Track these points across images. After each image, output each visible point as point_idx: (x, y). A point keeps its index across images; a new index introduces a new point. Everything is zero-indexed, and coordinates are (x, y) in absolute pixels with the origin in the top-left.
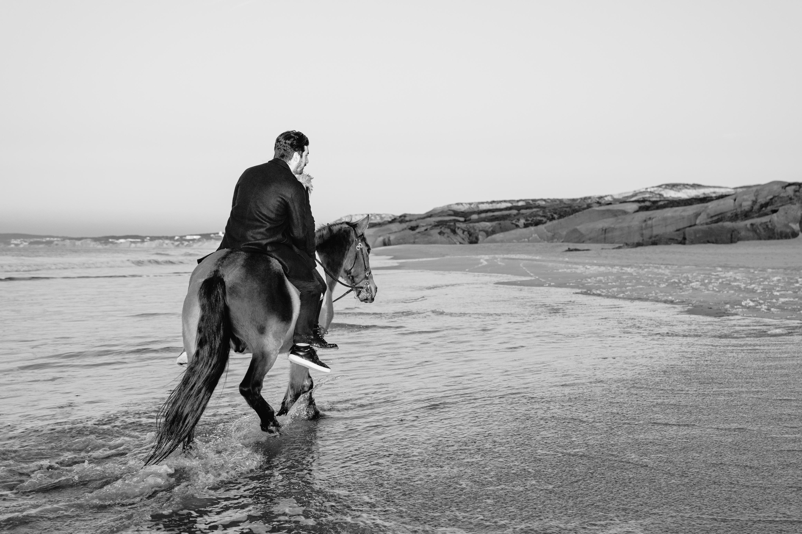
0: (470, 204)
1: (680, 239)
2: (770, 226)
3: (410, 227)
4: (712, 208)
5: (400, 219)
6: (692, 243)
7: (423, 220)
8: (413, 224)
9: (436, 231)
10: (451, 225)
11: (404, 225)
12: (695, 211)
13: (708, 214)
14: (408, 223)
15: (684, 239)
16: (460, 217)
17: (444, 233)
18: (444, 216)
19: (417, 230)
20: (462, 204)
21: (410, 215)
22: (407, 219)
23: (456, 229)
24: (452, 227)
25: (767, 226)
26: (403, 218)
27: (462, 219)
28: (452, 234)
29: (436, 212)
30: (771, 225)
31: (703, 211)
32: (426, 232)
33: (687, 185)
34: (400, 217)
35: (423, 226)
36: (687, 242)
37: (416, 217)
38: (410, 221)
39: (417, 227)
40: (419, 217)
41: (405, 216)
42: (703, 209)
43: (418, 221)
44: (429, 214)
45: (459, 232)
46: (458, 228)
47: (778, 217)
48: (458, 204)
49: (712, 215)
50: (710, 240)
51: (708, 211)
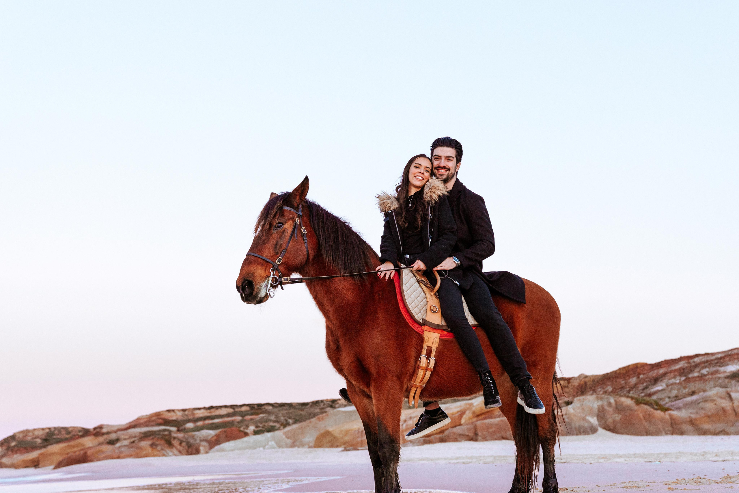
0: (184, 410)
1: (471, 435)
2: (567, 420)
3: (107, 441)
4: (477, 405)
5: (95, 432)
6: (485, 439)
7: (125, 432)
8: (113, 436)
9: (145, 444)
10: (166, 435)
11: (101, 439)
13: (474, 413)
14: (105, 437)
15: (476, 434)
16: (172, 426)
17: (157, 445)
18: (152, 426)
19: (118, 445)
20: (173, 411)
21: (108, 426)
22: (104, 430)
23: (172, 439)
24: (167, 437)
26: (98, 430)
27: (174, 429)
28: (167, 446)
29: (142, 421)
31: (468, 409)
32: (134, 444)
34: (95, 429)
35: (125, 439)
37: (115, 429)
38: (108, 433)
39: (118, 440)
40: (120, 427)
41: (101, 427)
43: (120, 433)
44: (133, 424)
45: (175, 443)
46: (175, 438)
48: (169, 411)
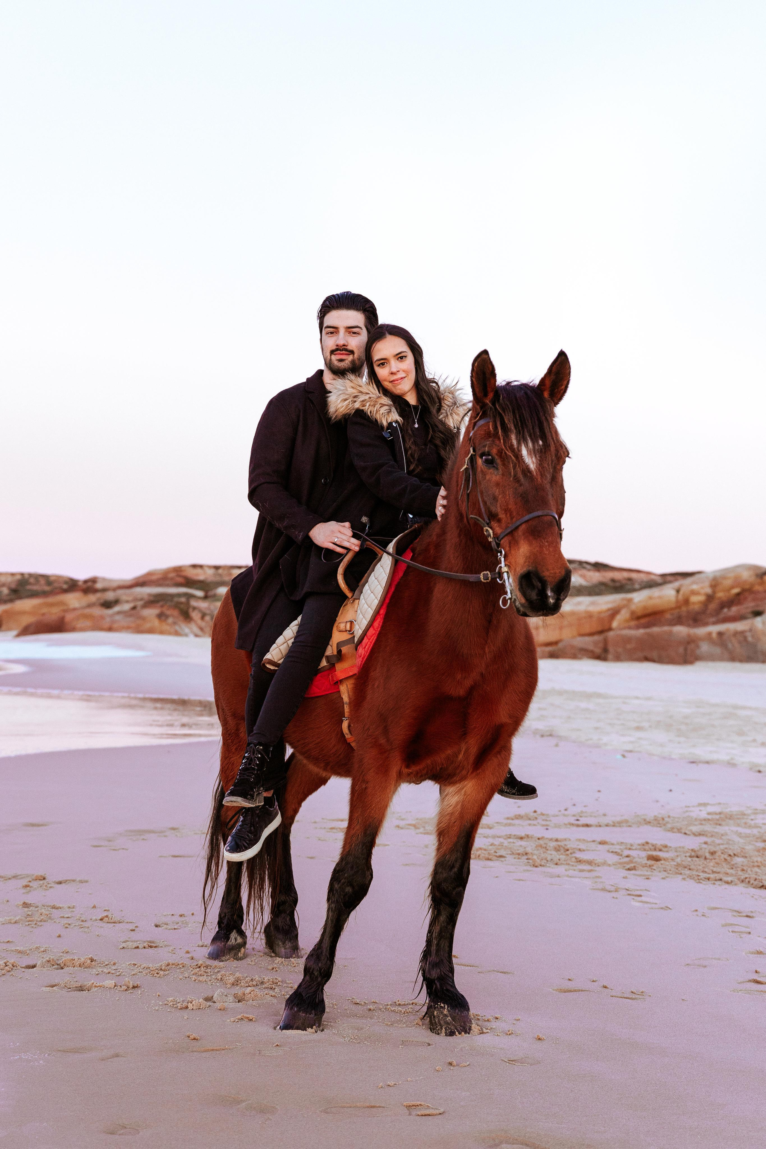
0: (217, 568)
1: (598, 651)
2: (750, 639)
3: (102, 601)
4: (640, 602)
5: (85, 586)
6: (618, 658)
7: (128, 591)
8: (110, 596)
9: (151, 612)
10: (182, 603)
11: (92, 598)
12: (610, 606)
13: (633, 613)
14: (98, 595)
15: (605, 650)
16: (197, 589)
17: (167, 617)
18: (168, 586)
19: (117, 609)
20: (201, 566)
21: (104, 579)
22: (99, 586)
23: (191, 610)
24: (182, 606)
25: (745, 638)
26: (90, 584)
27: (200, 593)
28: (181, 618)
29: (154, 578)
30: (753, 636)
31: (624, 606)
32: (133, 612)
33: (587, 563)
34: (86, 582)
35: (127, 602)
36: (610, 656)
37: (115, 585)
38: (104, 590)
39: (116, 602)
40: (121, 584)
41: (94, 580)
42: (625, 602)
43: (120, 592)
44: (141, 580)
45: (195, 615)
46: (194, 608)
47: (763, 623)
48: (194, 566)
49: (640, 614)
50: (649, 656)
51: (633, 607)
